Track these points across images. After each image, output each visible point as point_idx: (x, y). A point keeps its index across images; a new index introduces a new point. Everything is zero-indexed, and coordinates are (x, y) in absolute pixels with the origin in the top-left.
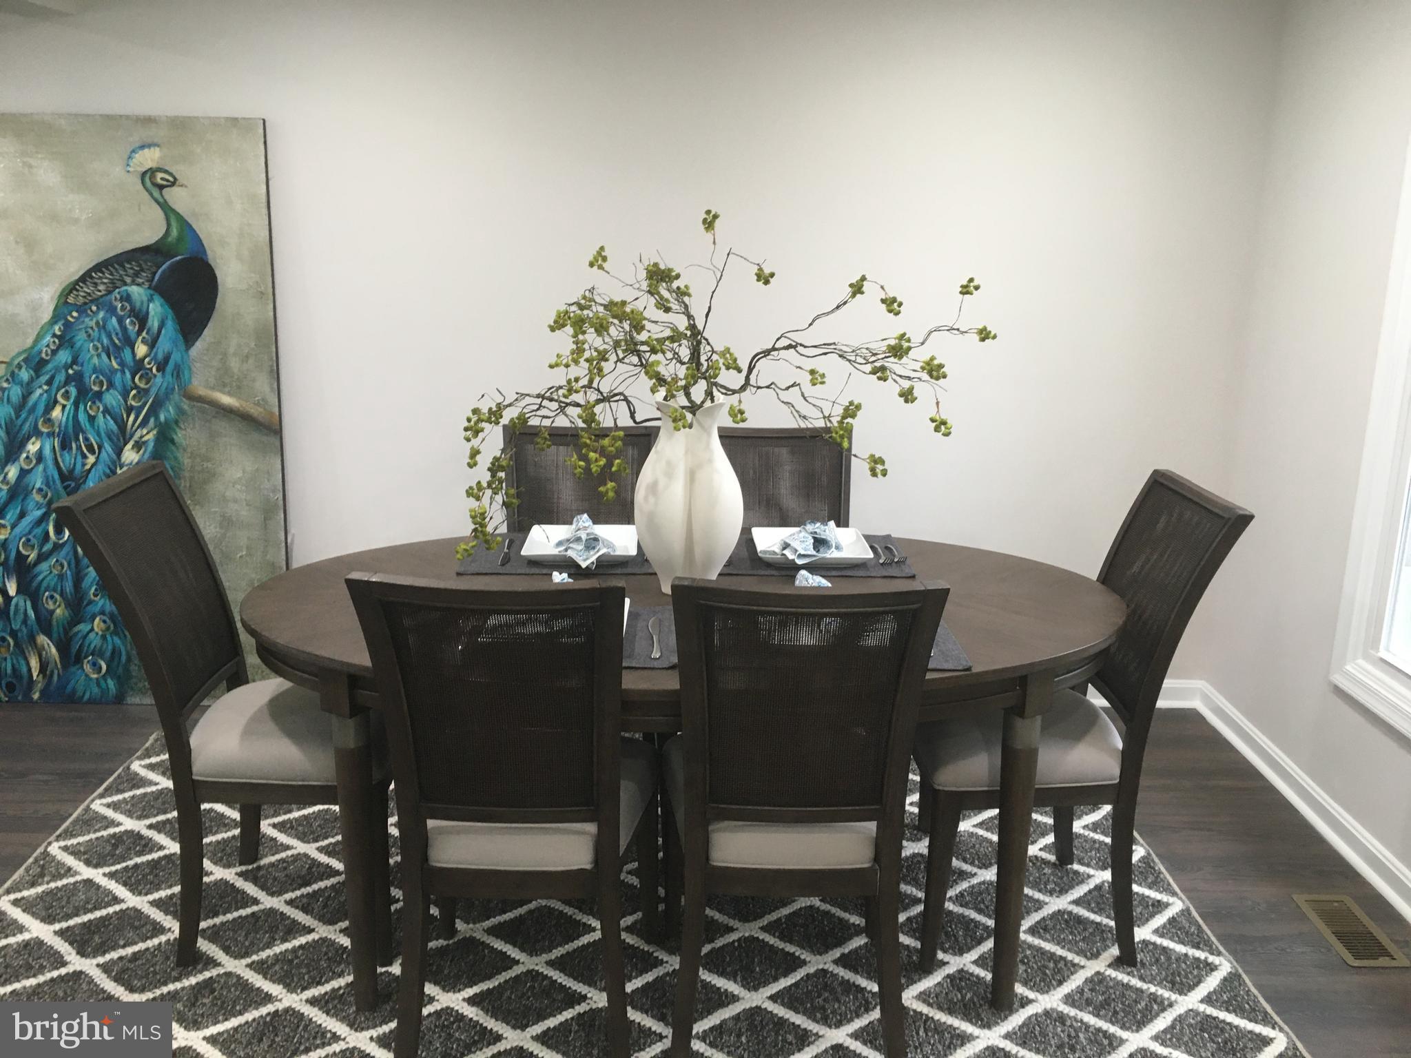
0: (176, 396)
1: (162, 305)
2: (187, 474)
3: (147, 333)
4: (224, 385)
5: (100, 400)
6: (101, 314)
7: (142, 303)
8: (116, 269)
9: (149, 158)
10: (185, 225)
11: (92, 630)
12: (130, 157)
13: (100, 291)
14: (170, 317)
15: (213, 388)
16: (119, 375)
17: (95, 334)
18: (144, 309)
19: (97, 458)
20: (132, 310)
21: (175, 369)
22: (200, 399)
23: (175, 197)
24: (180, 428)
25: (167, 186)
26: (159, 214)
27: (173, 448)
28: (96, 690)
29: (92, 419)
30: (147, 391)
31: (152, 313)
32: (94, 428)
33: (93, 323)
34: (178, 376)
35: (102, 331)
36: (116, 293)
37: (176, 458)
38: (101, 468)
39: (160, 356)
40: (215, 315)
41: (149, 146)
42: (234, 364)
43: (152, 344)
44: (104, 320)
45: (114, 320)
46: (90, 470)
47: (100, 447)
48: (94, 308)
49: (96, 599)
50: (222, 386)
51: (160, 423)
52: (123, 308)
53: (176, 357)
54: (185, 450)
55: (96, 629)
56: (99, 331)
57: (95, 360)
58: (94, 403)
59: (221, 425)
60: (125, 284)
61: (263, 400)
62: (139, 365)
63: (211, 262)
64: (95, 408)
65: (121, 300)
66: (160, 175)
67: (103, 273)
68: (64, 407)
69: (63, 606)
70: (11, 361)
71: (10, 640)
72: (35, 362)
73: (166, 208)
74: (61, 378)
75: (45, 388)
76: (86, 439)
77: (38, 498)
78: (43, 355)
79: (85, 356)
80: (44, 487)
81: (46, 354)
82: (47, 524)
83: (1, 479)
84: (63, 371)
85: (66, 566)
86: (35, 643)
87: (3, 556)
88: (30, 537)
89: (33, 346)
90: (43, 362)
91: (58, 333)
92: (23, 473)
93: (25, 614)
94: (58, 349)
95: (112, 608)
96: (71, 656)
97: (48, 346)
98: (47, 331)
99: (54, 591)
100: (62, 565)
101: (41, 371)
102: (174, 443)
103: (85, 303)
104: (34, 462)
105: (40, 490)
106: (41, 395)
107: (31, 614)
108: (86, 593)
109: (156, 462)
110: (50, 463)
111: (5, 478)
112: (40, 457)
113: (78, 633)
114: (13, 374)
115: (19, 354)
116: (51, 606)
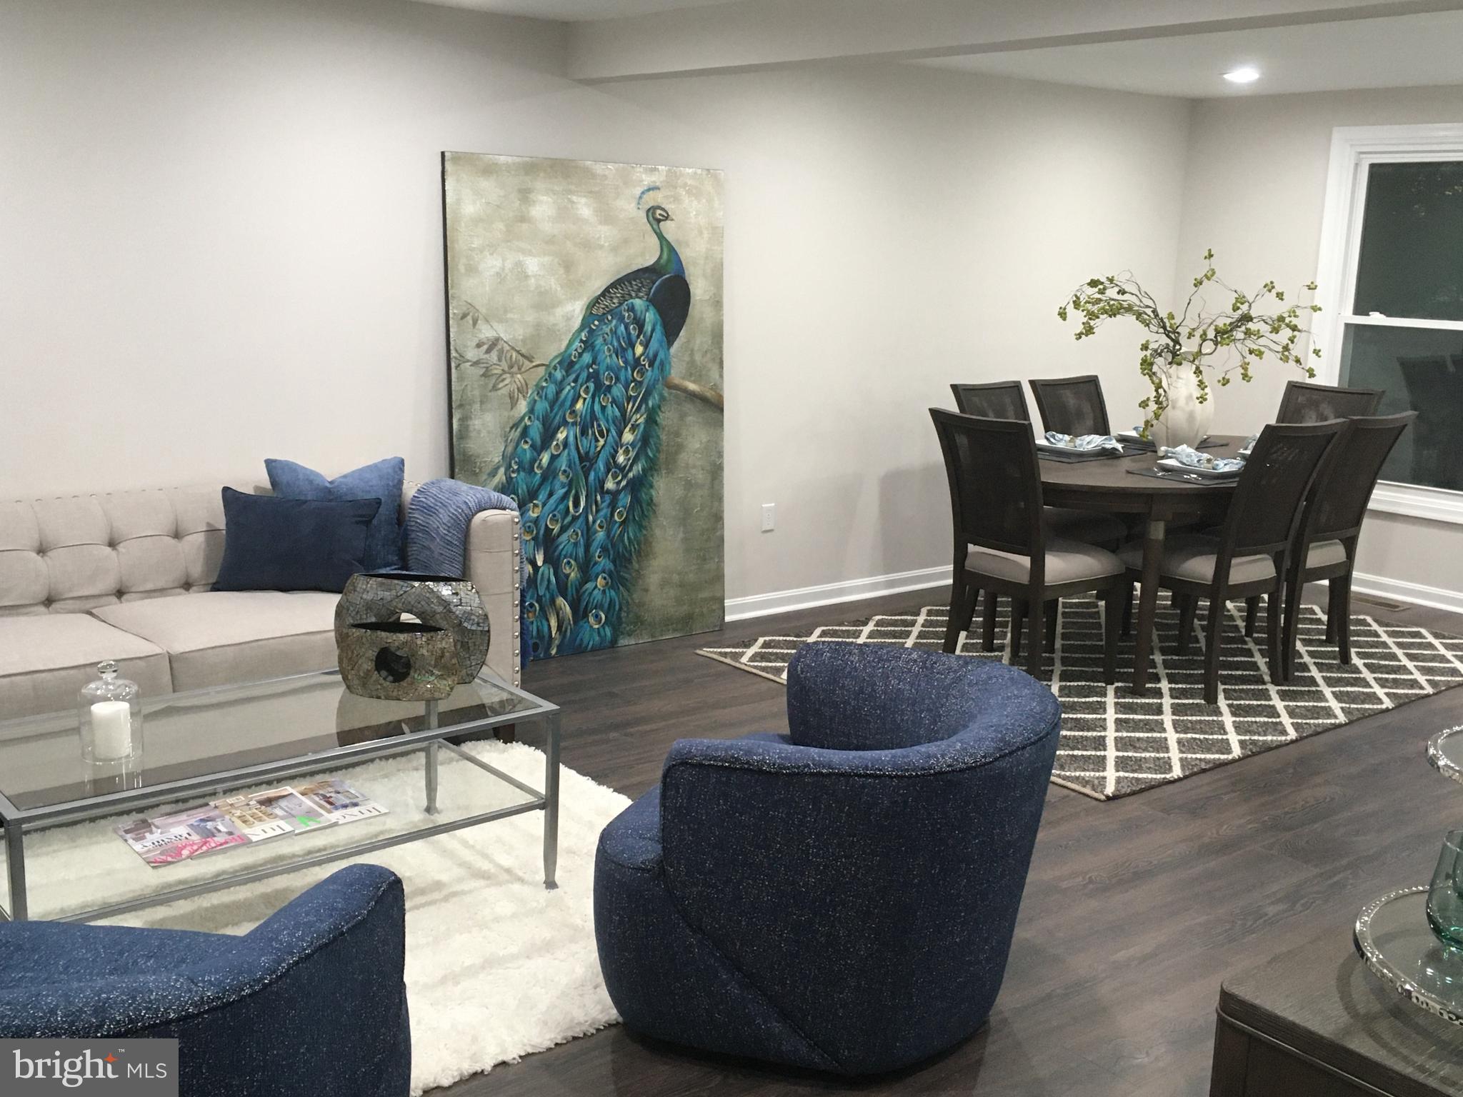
0: (659, 386)
1: (654, 314)
2: (665, 449)
3: (643, 336)
4: (691, 375)
5: (610, 392)
6: (614, 322)
7: (642, 312)
8: (626, 285)
9: (651, 198)
10: (672, 250)
11: (596, 586)
12: (640, 198)
13: (614, 303)
14: (659, 323)
15: (683, 378)
16: (623, 370)
17: (609, 338)
18: (643, 317)
19: (605, 441)
20: (634, 319)
21: (660, 364)
22: (676, 387)
23: (667, 227)
24: (661, 411)
25: (663, 220)
26: (654, 241)
27: (656, 427)
28: (597, 638)
29: (603, 408)
30: (641, 383)
31: (647, 320)
32: (604, 415)
33: (607, 330)
34: (662, 370)
35: (614, 337)
36: (625, 306)
37: (658, 436)
38: (608, 448)
39: (651, 354)
40: (688, 320)
41: (653, 189)
42: (698, 357)
43: (646, 346)
44: (616, 327)
45: (622, 327)
46: (600, 452)
47: (608, 431)
48: (610, 318)
49: (599, 560)
50: (690, 377)
51: (649, 408)
52: (629, 317)
53: (661, 355)
54: (663, 429)
55: (598, 585)
56: (612, 337)
57: (608, 360)
58: (605, 395)
59: (688, 407)
60: (631, 297)
61: (715, 385)
62: (637, 362)
63: (687, 279)
64: (606, 399)
65: (628, 311)
66: (659, 212)
67: (617, 289)
68: (585, 399)
69: (576, 569)
70: (550, 363)
71: (537, 605)
72: (567, 364)
73: (661, 236)
74: (584, 375)
75: (573, 384)
76: (599, 426)
77: (562, 478)
78: (573, 358)
79: (600, 357)
80: (567, 469)
81: (575, 357)
82: (568, 501)
83: (536, 465)
84: (586, 370)
85: (580, 534)
86: (555, 606)
87: (535, 532)
88: (555, 513)
89: (565, 351)
90: (572, 364)
91: (584, 339)
92: (553, 458)
93: (549, 580)
94: (583, 352)
95: (610, 566)
96: (580, 612)
97: (576, 350)
98: (576, 338)
99: (571, 558)
100: (577, 534)
101: (570, 372)
102: (657, 425)
103: (604, 314)
104: (562, 448)
105: (565, 471)
106: (569, 391)
107: (553, 579)
108: (593, 556)
109: (645, 440)
110: (573, 448)
111: (540, 463)
112: (565, 444)
113: (586, 590)
114: (550, 374)
115: (556, 357)
116: (567, 571)
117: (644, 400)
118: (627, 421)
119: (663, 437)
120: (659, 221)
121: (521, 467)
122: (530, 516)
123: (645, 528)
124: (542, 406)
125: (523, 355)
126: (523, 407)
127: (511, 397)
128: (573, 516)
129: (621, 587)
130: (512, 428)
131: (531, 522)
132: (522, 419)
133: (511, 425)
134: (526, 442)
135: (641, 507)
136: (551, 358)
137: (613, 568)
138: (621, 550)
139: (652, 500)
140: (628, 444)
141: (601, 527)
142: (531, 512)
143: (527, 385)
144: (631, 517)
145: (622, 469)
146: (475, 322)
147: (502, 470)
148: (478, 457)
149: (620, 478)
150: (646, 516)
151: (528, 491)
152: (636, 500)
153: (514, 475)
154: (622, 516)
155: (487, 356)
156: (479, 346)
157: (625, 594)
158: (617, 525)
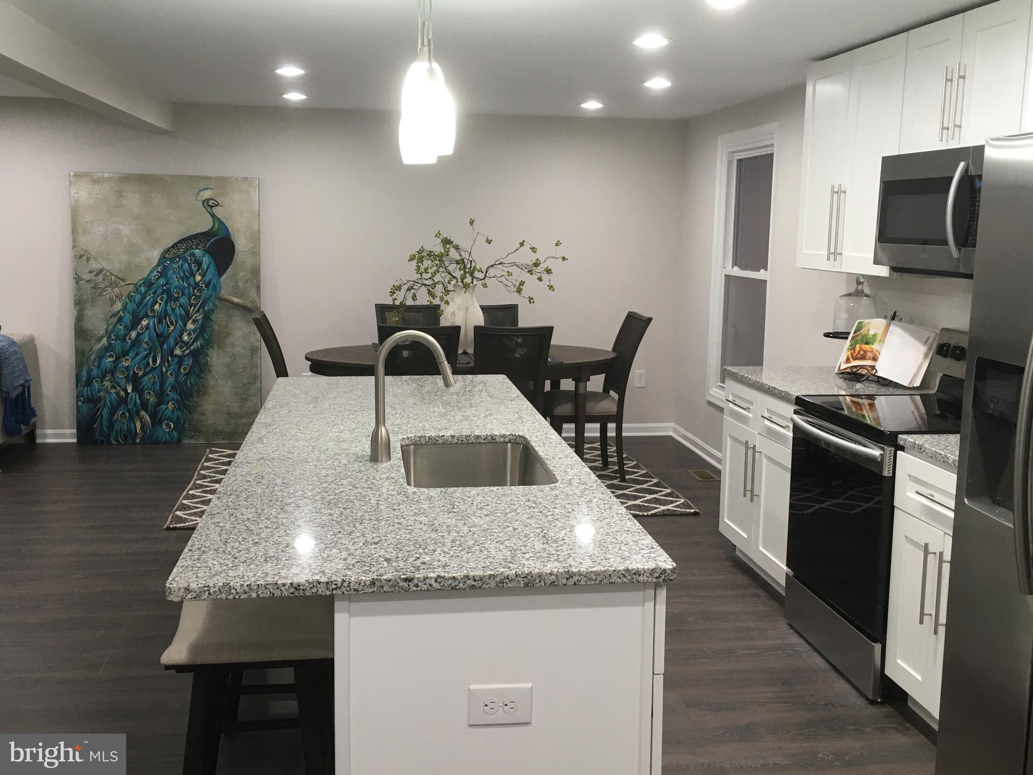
0: (213, 299)
1: (209, 258)
3: (202, 271)
4: (236, 293)
5: (178, 301)
6: (181, 262)
7: (200, 257)
8: (188, 242)
9: (207, 194)
10: (221, 223)
11: (167, 408)
12: (198, 194)
13: (180, 252)
14: (212, 264)
15: (230, 295)
16: (187, 289)
17: (177, 271)
18: (201, 260)
19: (175, 328)
20: (195, 260)
21: (213, 286)
22: (225, 300)
24: (214, 313)
25: (214, 206)
26: (210, 218)
27: (210, 321)
28: (168, 437)
29: (173, 309)
30: (200, 297)
31: (204, 261)
32: (174, 313)
33: (176, 266)
34: (215, 289)
35: (181, 270)
37: (212, 327)
38: (176, 332)
39: (207, 280)
41: (207, 189)
42: (240, 284)
43: (203, 276)
44: (182, 265)
45: (186, 265)
46: (171, 333)
47: (176, 322)
49: (170, 393)
50: (235, 295)
51: (205, 311)
52: (191, 259)
53: (214, 281)
54: (216, 323)
55: (169, 407)
56: (179, 270)
57: (177, 282)
58: (175, 302)
59: (234, 312)
60: (193, 249)
61: (253, 300)
62: (197, 284)
64: (175, 304)
66: (211, 202)
67: (182, 244)
68: (160, 304)
69: (154, 397)
70: (137, 283)
71: (127, 413)
72: (148, 283)
73: (213, 216)
74: (160, 291)
75: (152, 295)
76: (170, 319)
77: (145, 346)
78: (152, 281)
79: (172, 281)
80: (148, 341)
81: (154, 280)
82: (149, 358)
83: (127, 338)
84: (161, 287)
85: (156, 377)
86: (139, 415)
87: (126, 373)
88: (140, 364)
89: (148, 276)
90: (152, 284)
91: (160, 271)
92: (139, 334)
93: (135, 401)
94: (159, 278)
95: (177, 397)
96: (157, 420)
97: (155, 276)
98: (155, 270)
99: (150, 390)
100: (155, 377)
101: (150, 288)
102: (211, 320)
103: (173, 257)
104: (145, 329)
105: (146, 342)
106: (150, 299)
107: (138, 401)
108: (167, 391)
109: (202, 329)
110: (152, 330)
111: (130, 337)
112: (147, 327)
113: (160, 410)
114: (137, 289)
115: (141, 280)
116: (148, 397)
117: (202, 305)
118: (190, 317)
119: (216, 328)
120: (212, 207)
121: (117, 338)
122: (123, 365)
123: (203, 378)
124: (131, 306)
125: (119, 278)
126: (118, 306)
127: (111, 300)
128: (152, 367)
129: (184, 409)
130: (111, 317)
131: (124, 368)
132: (118, 312)
133: (111, 315)
134: (121, 325)
135: (200, 367)
136: (138, 280)
137: (179, 399)
138: (185, 390)
139: (207, 363)
140: (190, 330)
141: (171, 374)
142: (124, 363)
143: (121, 294)
144: (192, 371)
145: (186, 344)
146: (88, 260)
147: (105, 339)
148: (90, 330)
149: (184, 349)
150: (203, 372)
151: (122, 351)
152: (196, 361)
153: (112, 342)
154: (187, 370)
155: (96, 278)
156: (90, 272)
157: (188, 413)
158: (182, 375)
